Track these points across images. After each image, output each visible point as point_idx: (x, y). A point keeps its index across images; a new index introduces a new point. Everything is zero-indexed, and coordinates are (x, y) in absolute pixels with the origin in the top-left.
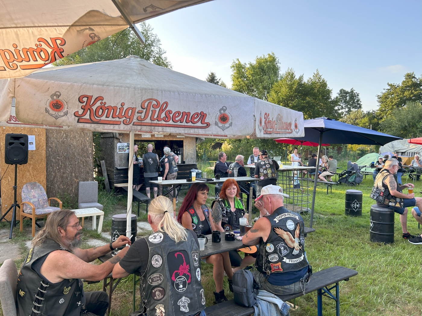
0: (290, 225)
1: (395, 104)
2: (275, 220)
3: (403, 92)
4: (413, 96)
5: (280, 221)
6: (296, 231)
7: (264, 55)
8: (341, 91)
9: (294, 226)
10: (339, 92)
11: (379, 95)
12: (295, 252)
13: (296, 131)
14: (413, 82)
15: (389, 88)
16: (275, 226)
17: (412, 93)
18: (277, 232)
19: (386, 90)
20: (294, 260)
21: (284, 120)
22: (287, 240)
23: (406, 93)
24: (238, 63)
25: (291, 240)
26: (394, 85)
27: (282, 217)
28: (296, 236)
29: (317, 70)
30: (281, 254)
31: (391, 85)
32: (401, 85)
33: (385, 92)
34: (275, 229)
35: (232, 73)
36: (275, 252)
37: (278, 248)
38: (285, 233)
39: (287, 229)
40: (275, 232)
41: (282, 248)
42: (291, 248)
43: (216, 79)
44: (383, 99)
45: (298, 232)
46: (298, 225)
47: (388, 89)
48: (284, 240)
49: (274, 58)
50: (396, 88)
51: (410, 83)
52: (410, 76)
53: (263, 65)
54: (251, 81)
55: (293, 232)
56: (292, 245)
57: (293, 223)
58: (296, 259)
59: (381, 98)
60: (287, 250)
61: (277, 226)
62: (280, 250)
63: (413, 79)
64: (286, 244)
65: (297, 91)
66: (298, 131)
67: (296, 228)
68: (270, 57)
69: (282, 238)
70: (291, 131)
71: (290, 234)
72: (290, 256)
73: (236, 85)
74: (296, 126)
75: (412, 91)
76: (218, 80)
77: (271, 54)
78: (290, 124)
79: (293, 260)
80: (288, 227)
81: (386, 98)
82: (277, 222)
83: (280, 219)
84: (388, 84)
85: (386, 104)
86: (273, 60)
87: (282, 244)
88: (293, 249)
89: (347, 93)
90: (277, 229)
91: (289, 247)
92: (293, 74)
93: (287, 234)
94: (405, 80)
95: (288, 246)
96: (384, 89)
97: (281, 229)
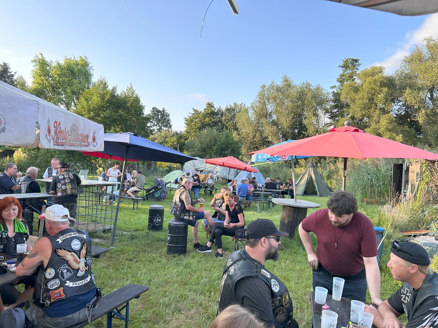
0: (76, 244)
1: (198, 128)
2: (58, 240)
3: (204, 118)
4: (212, 123)
5: (64, 241)
6: (82, 251)
7: (74, 57)
8: (153, 109)
9: (80, 245)
10: (152, 110)
11: (186, 118)
12: (80, 274)
13: (93, 144)
14: (212, 110)
15: (194, 112)
16: (57, 247)
17: (211, 120)
18: (59, 254)
19: (191, 114)
20: (79, 282)
21: (80, 132)
22: (71, 262)
23: (207, 119)
24: (41, 58)
25: (76, 260)
26: (197, 111)
27: (67, 237)
28: (81, 256)
29: (131, 84)
30: (63, 277)
31: (195, 111)
32: (203, 111)
33: (190, 116)
34: (57, 250)
35: (34, 69)
36: (56, 277)
37: (60, 272)
38: (69, 253)
39: (72, 249)
40: (57, 253)
41: (65, 271)
42: (75, 270)
43: (11, 71)
44: (189, 122)
45: (84, 252)
46: (85, 244)
47: (193, 114)
48: (67, 262)
49: (86, 62)
50: (199, 113)
51: (210, 111)
52: (210, 105)
53: (73, 67)
54: (57, 82)
55: (78, 253)
56: (76, 266)
57: (80, 243)
58: (80, 281)
59: (187, 120)
60: (71, 272)
61: (60, 247)
62: (62, 273)
63: (212, 108)
64: (70, 266)
65: (109, 101)
66: (95, 144)
67: (82, 248)
68: (83, 60)
69: (65, 260)
70: (88, 144)
71: (75, 254)
72: (75, 278)
73: (38, 83)
74: (94, 140)
75: (211, 118)
76: (12, 73)
77: (84, 58)
78: (87, 137)
79: (77, 282)
80: (73, 247)
81: (192, 121)
82: (60, 242)
83: (64, 239)
84: (193, 109)
85: (191, 127)
86: (86, 65)
87: (65, 266)
88: (78, 271)
89: (159, 111)
90: (60, 251)
91: (73, 269)
92: (106, 84)
93: (72, 255)
94: (206, 108)
95: (71, 268)
96: (190, 113)
97: (64, 249)
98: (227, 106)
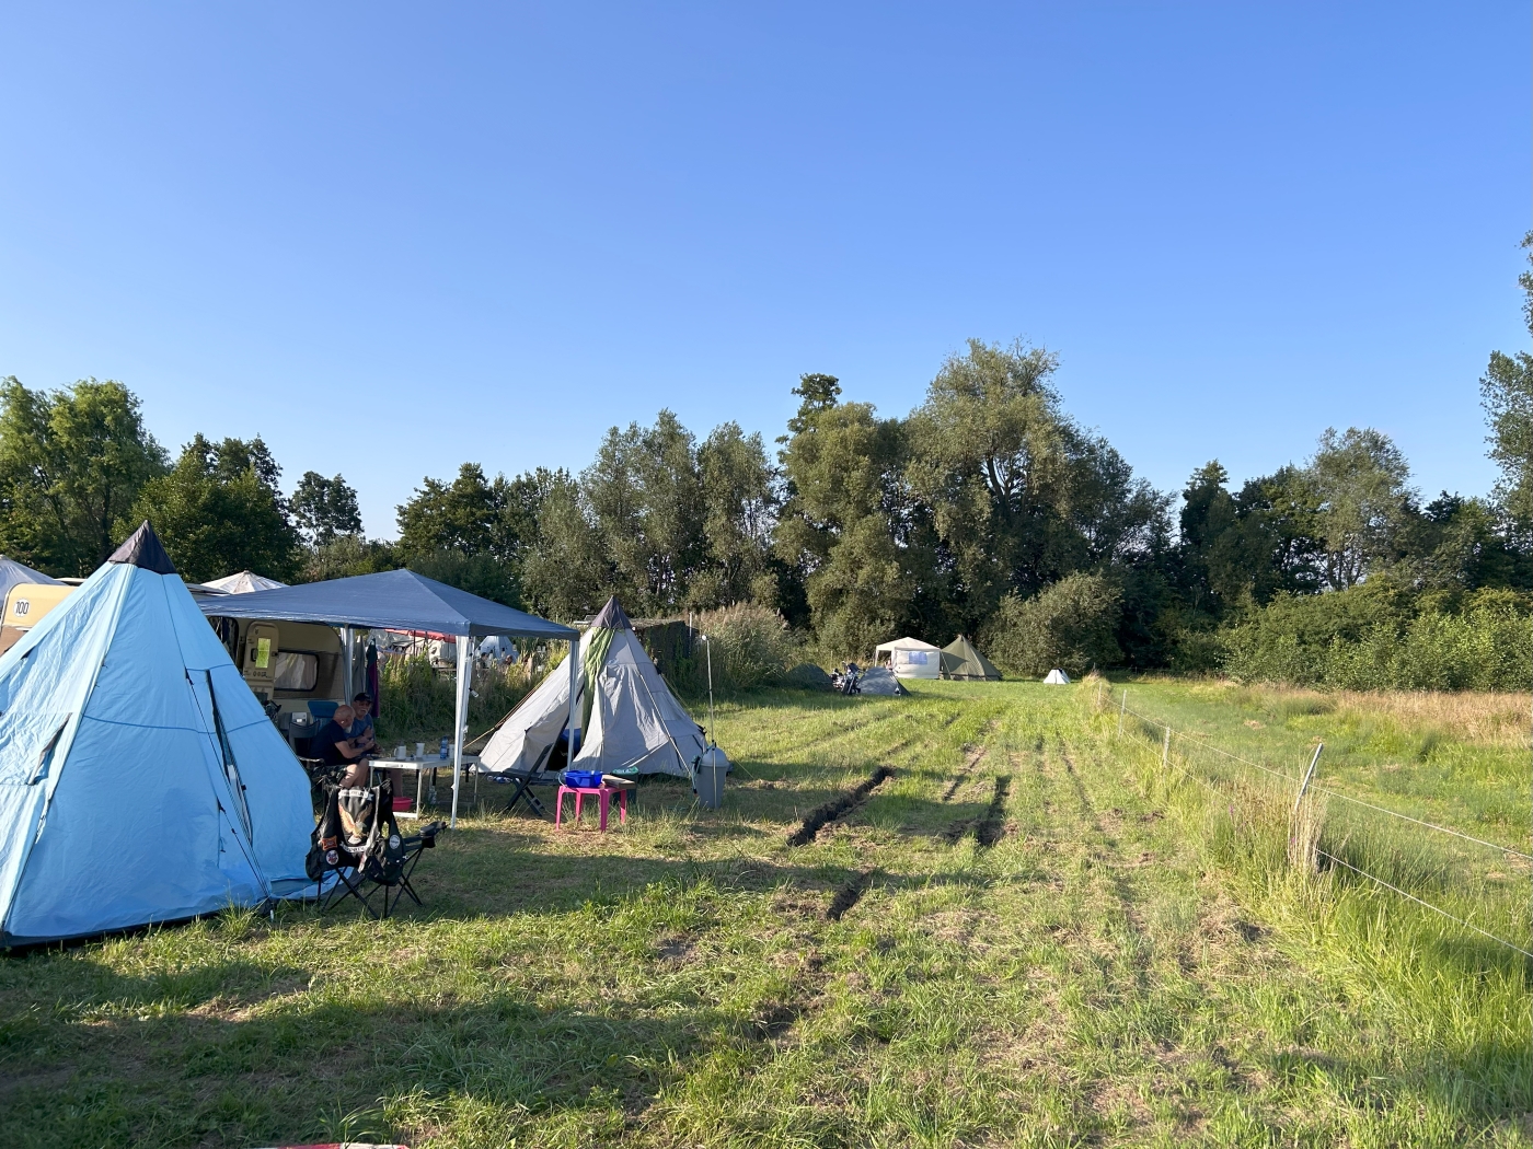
1: (435, 536)
3: (454, 506)
4: (474, 522)
8: (308, 476)
10: (303, 479)
11: (402, 506)
14: (476, 486)
15: (427, 489)
17: (472, 514)
19: (419, 495)
23: (461, 512)
24: (17, 387)
26: (437, 486)
31: (431, 484)
32: (452, 487)
33: (417, 498)
44: (412, 517)
47: (424, 493)
50: (443, 493)
51: (471, 487)
52: (471, 473)
59: (405, 513)
63: (478, 480)
73: (14, 448)
75: (472, 509)
81: (418, 515)
84: (426, 480)
85: (416, 533)
89: (324, 484)
94: (460, 478)
98: (519, 476)
